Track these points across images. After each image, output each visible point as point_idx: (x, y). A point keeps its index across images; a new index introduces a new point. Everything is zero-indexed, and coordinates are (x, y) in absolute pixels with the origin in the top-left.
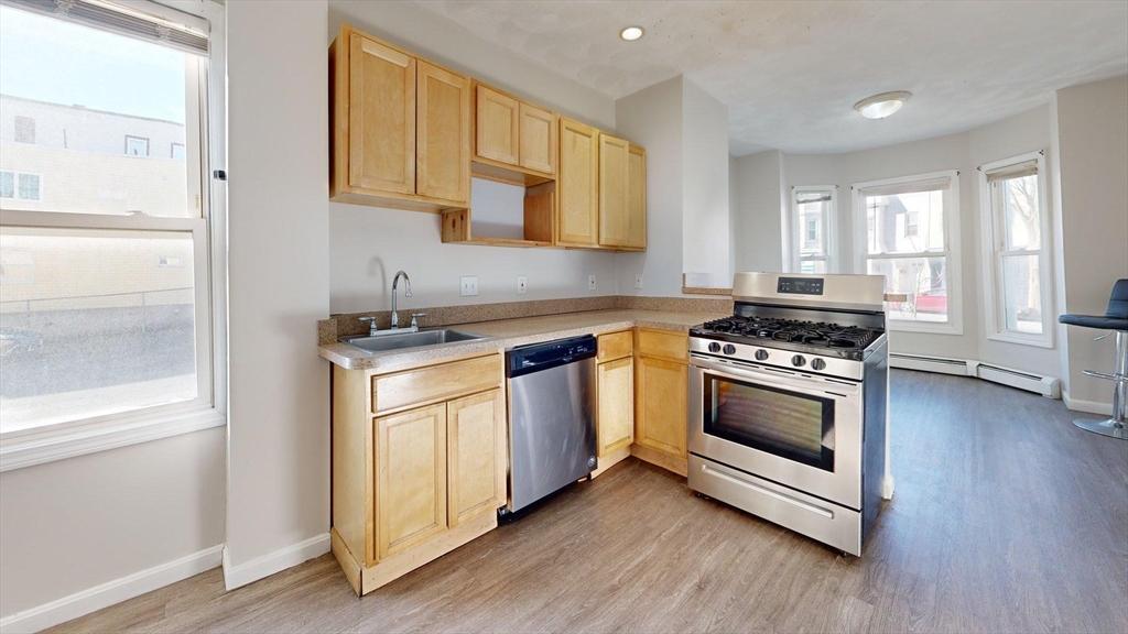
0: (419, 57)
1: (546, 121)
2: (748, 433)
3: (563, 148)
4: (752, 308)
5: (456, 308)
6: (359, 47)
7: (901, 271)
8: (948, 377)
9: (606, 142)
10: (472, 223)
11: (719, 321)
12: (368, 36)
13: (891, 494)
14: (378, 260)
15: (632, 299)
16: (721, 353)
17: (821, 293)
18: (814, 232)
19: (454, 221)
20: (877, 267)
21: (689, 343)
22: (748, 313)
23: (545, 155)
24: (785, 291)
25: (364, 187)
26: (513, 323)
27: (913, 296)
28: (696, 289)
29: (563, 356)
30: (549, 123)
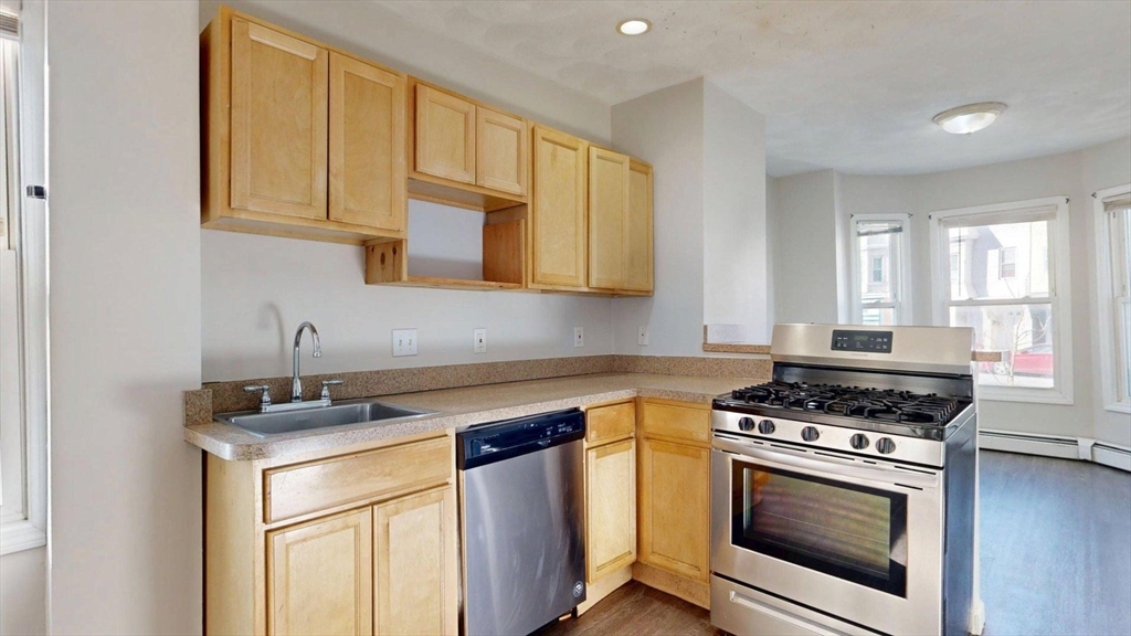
0: (332, 48)
1: (513, 129)
2: (792, 543)
3: (539, 165)
4: (797, 370)
5: (384, 373)
6: (245, 33)
7: (994, 322)
8: (1054, 462)
9: (598, 157)
10: (410, 259)
11: (753, 389)
12: (257, 20)
13: (981, 627)
14: (273, 308)
15: (634, 360)
16: (756, 432)
17: (889, 351)
18: (880, 272)
19: (383, 256)
20: (961, 317)
21: (712, 419)
22: (792, 377)
23: (513, 173)
24: (842, 349)
25: (253, 209)
26: (469, 392)
27: (1009, 353)
28: (722, 346)
29: (538, 438)
30: (519, 132)
